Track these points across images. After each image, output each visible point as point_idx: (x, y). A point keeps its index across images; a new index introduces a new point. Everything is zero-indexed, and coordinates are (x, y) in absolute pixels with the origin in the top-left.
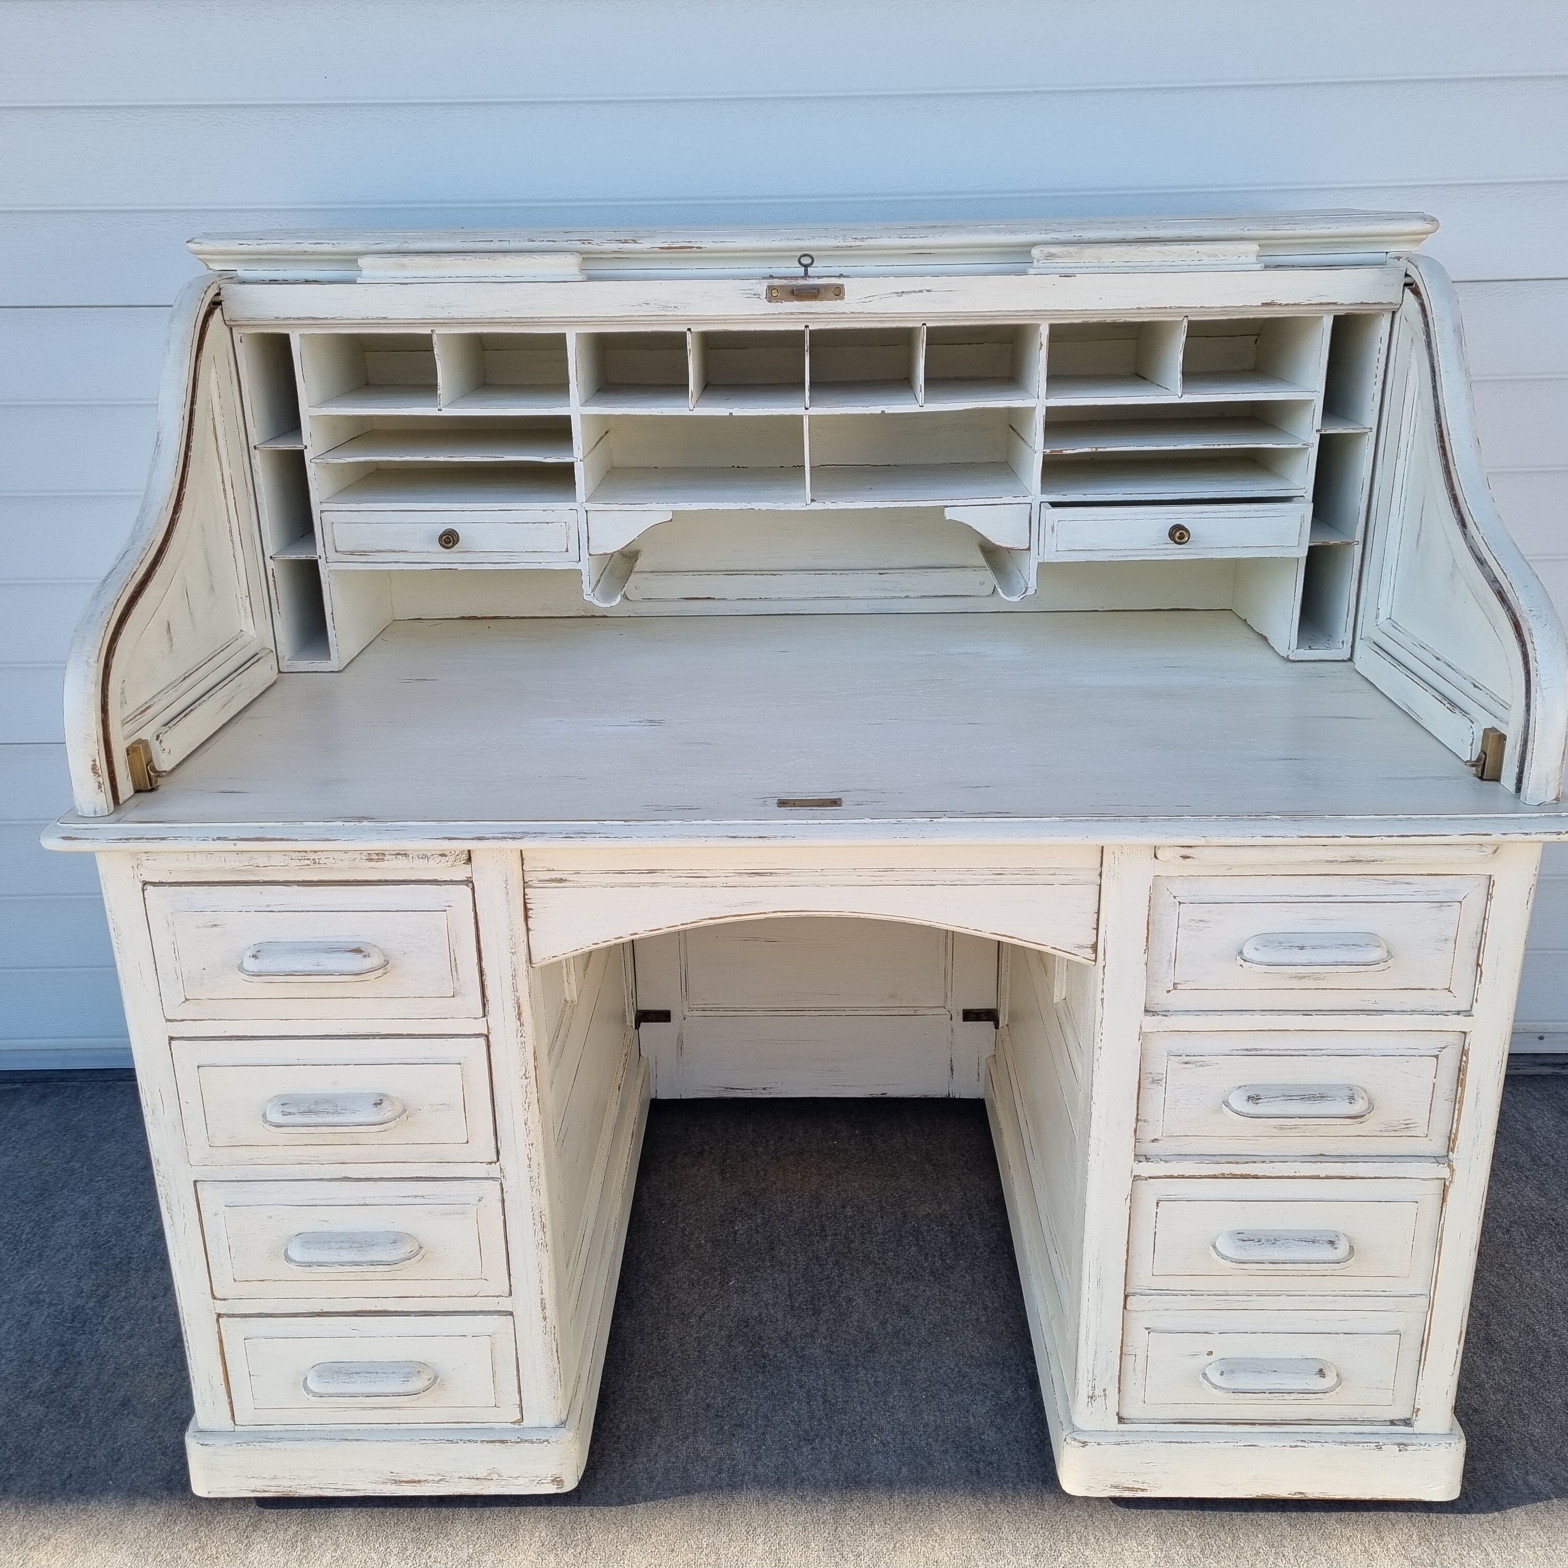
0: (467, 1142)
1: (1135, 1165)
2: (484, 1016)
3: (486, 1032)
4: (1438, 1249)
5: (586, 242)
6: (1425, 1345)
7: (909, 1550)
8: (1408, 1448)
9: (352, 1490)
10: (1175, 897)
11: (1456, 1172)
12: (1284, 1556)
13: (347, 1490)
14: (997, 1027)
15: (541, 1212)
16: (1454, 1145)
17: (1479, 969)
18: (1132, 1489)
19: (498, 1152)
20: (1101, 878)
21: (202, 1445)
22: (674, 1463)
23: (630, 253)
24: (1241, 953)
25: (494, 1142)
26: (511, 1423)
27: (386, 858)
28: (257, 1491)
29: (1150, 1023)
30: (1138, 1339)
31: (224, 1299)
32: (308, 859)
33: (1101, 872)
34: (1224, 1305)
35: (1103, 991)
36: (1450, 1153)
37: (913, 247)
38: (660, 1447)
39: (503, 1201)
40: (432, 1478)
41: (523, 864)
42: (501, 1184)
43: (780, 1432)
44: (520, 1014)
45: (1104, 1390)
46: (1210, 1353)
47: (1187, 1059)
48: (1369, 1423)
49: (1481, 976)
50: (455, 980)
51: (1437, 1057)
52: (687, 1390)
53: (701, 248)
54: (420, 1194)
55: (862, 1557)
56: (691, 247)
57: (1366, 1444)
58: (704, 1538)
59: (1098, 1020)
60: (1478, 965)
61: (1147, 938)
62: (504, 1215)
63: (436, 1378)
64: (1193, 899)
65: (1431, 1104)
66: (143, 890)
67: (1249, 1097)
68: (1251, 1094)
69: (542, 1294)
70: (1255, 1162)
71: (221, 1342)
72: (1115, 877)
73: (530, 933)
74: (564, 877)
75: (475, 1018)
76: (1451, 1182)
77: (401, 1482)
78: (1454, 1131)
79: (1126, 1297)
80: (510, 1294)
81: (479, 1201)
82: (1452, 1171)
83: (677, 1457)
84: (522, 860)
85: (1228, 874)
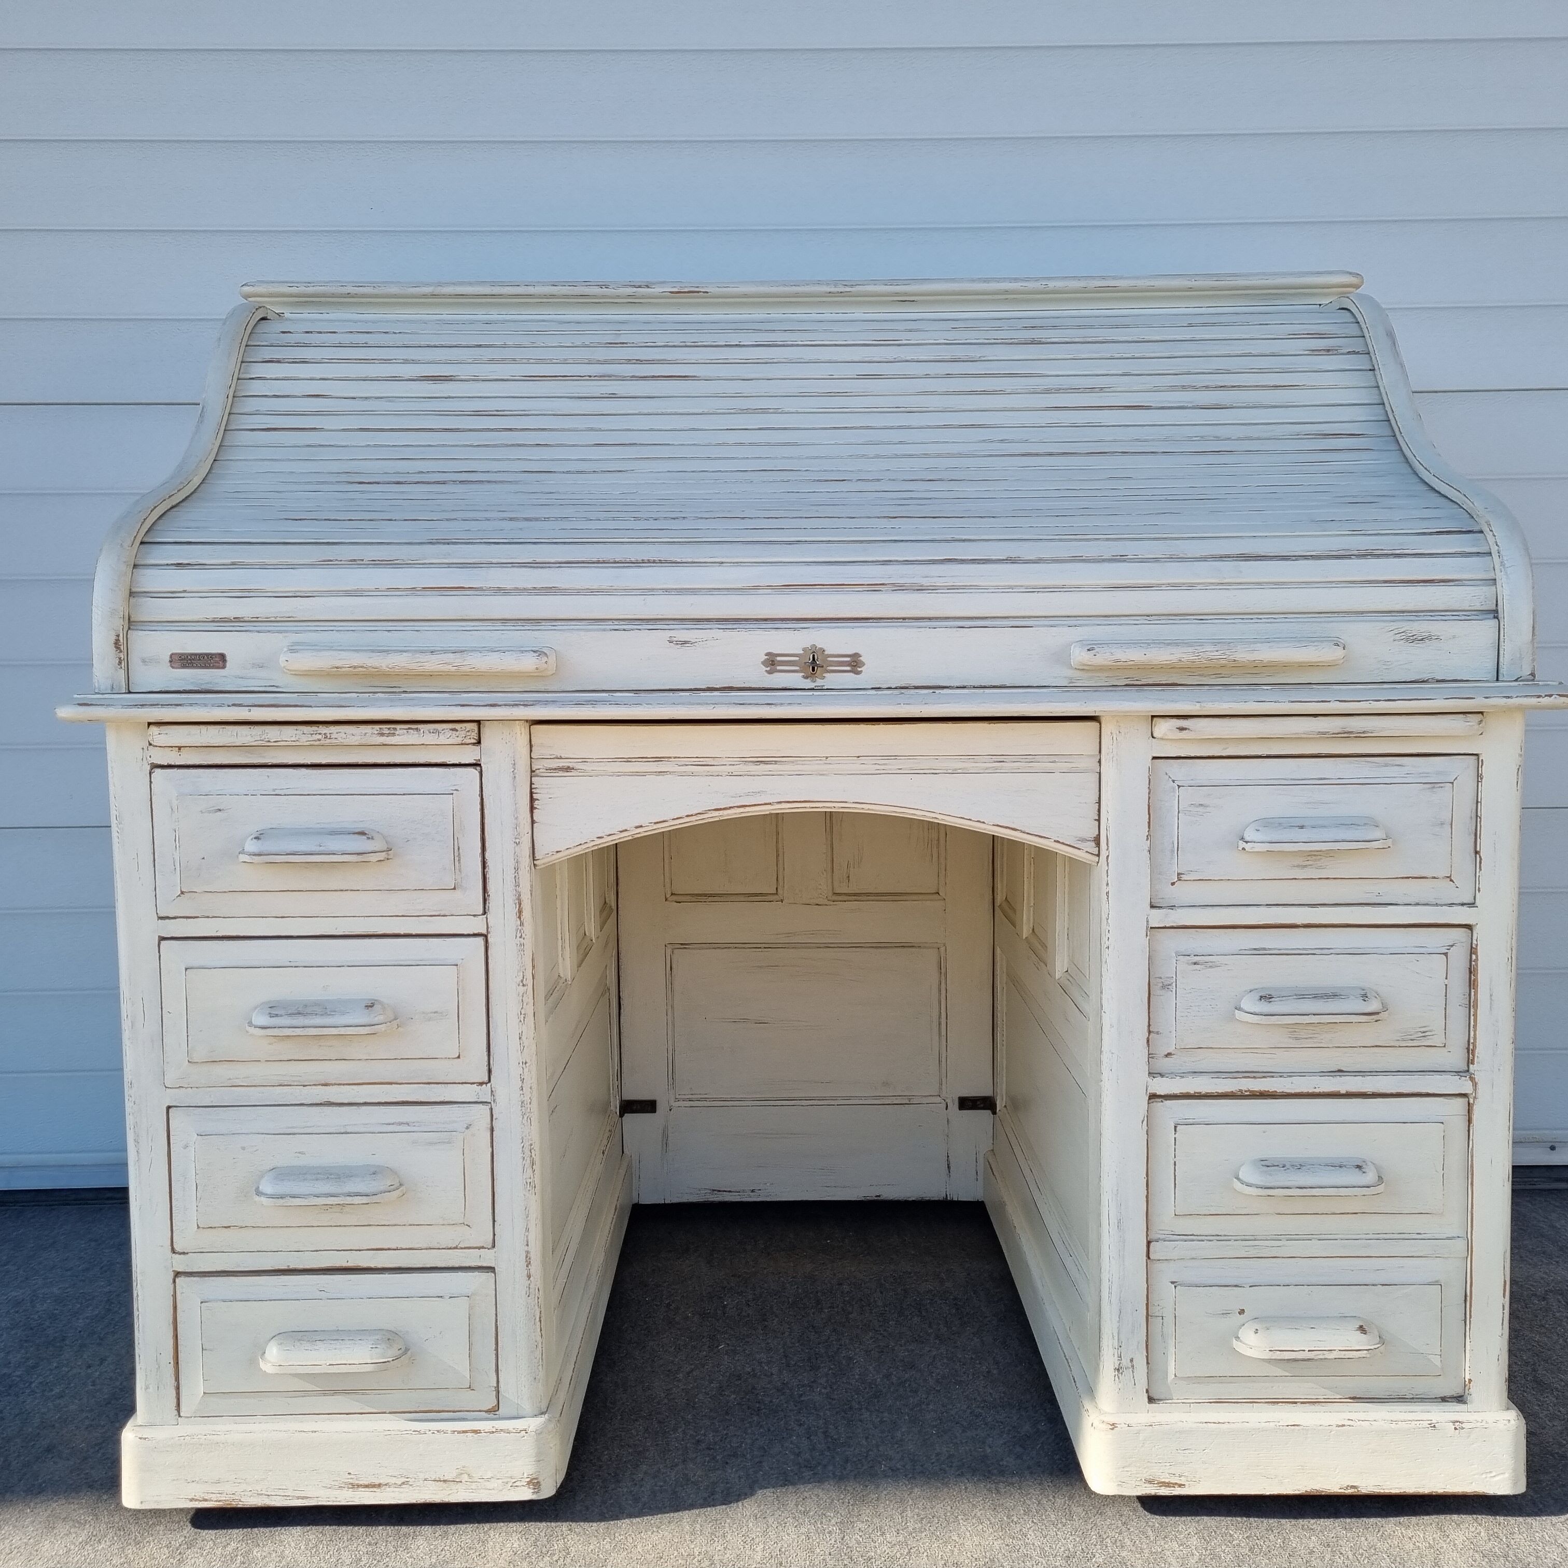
0: (459, 1057)
1: (1150, 1080)
2: (485, 913)
3: (484, 932)
4: (1470, 1180)
5: (603, 287)
6: (1468, 1298)
7: (925, 1554)
8: (1463, 1425)
9: (303, 1498)
10: (1173, 781)
11: (1479, 1086)
12: (1341, 1554)
13: (298, 1498)
14: (994, 1113)
15: (531, 1145)
16: (1473, 1056)
17: (1478, 856)
18: (1168, 1485)
19: (490, 1071)
20: (1100, 766)
21: (140, 1438)
22: (661, 1486)
23: (643, 297)
24: (1242, 839)
25: (486, 1058)
26: (486, 1412)
27: (397, 733)
28: (196, 1500)
29: (1158, 918)
30: (1166, 1294)
31: (184, 1253)
32: (320, 734)
33: (1100, 759)
34: (1250, 1253)
35: (1107, 884)
36: (1471, 1066)
37: (897, 294)
38: (645, 1473)
39: (492, 1130)
40: (393, 1480)
41: (531, 751)
42: (491, 1109)
43: (778, 1461)
44: (520, 912)
45: (1132, 1360)
46: (1242, 1312)
47: (1196, 959)
48: (1418, 1400)
49: (1480, 863)
50: (457, 871)
51: (1446, 954)
52: (675, 1430)
53: (707, 292)
54: (405, 1121)
55: (874, 1560)
56: (698, 292)
57: (1419, 1422)
58: (696, 1547)
59: (1104, 917)
60: (1477, 852)
61: (1149, 823)
62: (492, 1147)
63: (407, 1350)
64: (1192, 783)
65: (1445, 1009)
66: (150, 774)
67: (1261, 997)
68: (1263, 994)
69: (527, 1245)
70: (1271, 1077)
71: (175, 1308)
72: (1115, 759)
73: (535, 825)
74: (571, 765)
75: (474, 916)
76: (1475, 1098)
77: (359, 1486)
78: (1472, 1041)
79: (1149, 1243)
80: (494, 1246)
81: (467, 1128)
82: (1475, 1085)
83: (665, 1482)
84: (531, 746)
85: (1224, 754)
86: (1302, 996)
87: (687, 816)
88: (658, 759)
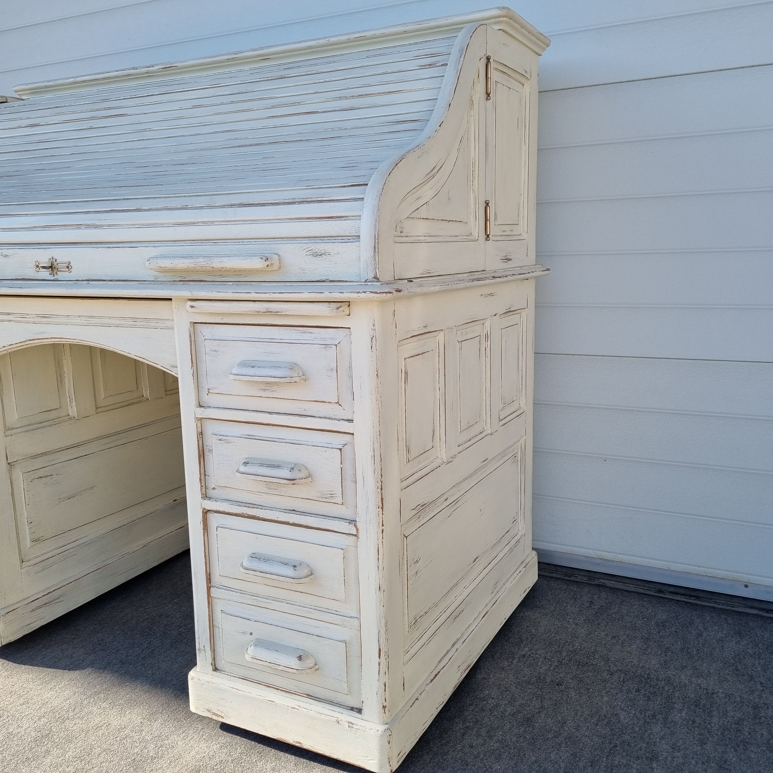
1: (202, 501)
4: (358, 585)
8: (353, 726)
10: (202, 336)
11: (360, 531)
17: (353, 391)
18: (216, 715)
29: (202, 412)
30: (218, 616)
34: (256, 603)
38: (62, 648)
45: (204, 647)
46: (251, 634)
47: (221, 437)
48: (339, 705)
49: (353, 396)
51: (340, 450)
53: (176, 66)
57: (331, 717)
61: (192, 359)
64: (211, 338)
65: (342, 482)
67: (244, 463)
68: (245, 461)
70: (257, 508)
76: (358, 538)
78: (356, 502)
79: (208, 587)
82: (357, 530)
85: (222, 322)
86: (262, 465)
87: (20, 343)
88: (9, 314)
